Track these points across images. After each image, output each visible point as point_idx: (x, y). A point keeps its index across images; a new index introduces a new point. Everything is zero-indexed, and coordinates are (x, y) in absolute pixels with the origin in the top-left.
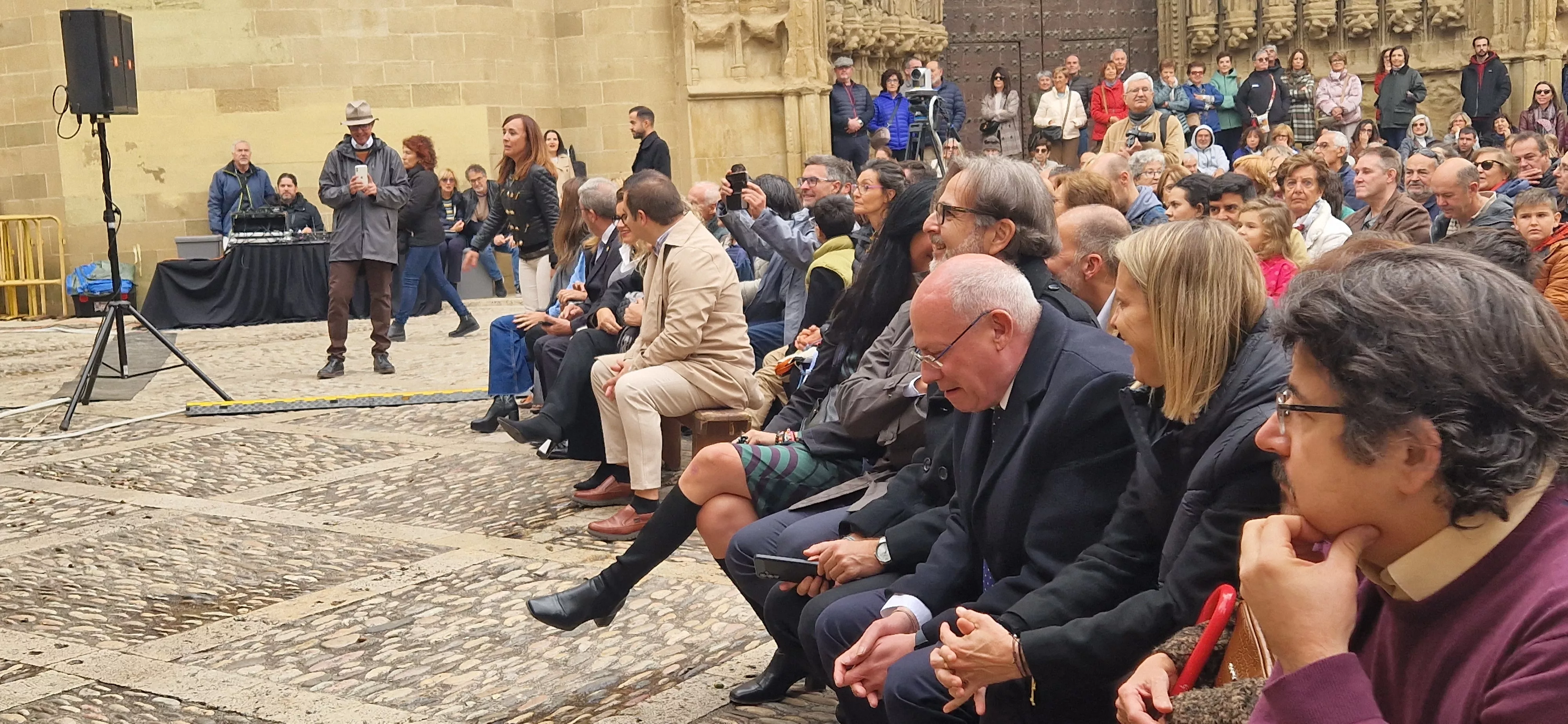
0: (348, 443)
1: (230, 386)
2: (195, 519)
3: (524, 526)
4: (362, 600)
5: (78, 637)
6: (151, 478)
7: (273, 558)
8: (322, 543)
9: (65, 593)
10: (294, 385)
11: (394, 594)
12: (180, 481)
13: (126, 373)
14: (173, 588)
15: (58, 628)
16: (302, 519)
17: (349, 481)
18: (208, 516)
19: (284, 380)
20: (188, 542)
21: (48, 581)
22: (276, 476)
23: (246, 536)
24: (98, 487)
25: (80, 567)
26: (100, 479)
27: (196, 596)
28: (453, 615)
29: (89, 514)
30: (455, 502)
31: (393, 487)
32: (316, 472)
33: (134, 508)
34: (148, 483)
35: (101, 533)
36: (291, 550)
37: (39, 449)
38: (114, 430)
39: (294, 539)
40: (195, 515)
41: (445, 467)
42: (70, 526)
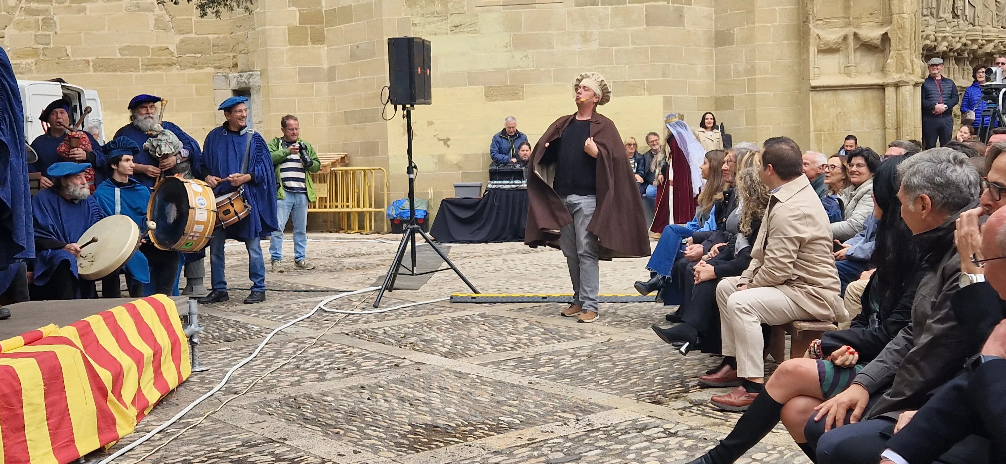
0: (551, 327)
1: (480, 283)
2: (447, 373)
3: (665, 396)
4: (548, 440)
5: (367, 447)
6: (423, 343)
7: (493, 404)
8: (526, 397)
9: (363, 417)
10: (520, 285)
11: (570, 437)
12: (441, 346)
13: (415, 272)
14: (428, 419)
15: (356, 440)
16: (515, 378)
17: (549, 354)
18: (456, 372)
19: (514, 281)
20: (441, 388)
21: (354, 408)
22: (502, 347)
23: (478, 388)
24: (391, 347)
25: (374, 400)
26: (393, 341)
27: (442, 426)
28: (609, 456)
29: (383, 365)
30: (618, 375)
31: (577, 361)
32: (528, 346)
33: (411, 363)
34: (421, 346)
35: (389, 378)
36: (505, 399)
37: (360, 319)
38: (406, 309)
39: (509, 392)
40: (448, 370)
41: (614, 348)
42: (372, 372)
